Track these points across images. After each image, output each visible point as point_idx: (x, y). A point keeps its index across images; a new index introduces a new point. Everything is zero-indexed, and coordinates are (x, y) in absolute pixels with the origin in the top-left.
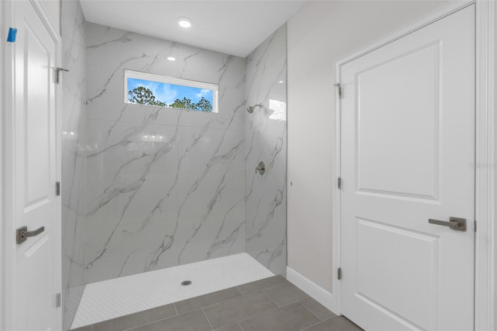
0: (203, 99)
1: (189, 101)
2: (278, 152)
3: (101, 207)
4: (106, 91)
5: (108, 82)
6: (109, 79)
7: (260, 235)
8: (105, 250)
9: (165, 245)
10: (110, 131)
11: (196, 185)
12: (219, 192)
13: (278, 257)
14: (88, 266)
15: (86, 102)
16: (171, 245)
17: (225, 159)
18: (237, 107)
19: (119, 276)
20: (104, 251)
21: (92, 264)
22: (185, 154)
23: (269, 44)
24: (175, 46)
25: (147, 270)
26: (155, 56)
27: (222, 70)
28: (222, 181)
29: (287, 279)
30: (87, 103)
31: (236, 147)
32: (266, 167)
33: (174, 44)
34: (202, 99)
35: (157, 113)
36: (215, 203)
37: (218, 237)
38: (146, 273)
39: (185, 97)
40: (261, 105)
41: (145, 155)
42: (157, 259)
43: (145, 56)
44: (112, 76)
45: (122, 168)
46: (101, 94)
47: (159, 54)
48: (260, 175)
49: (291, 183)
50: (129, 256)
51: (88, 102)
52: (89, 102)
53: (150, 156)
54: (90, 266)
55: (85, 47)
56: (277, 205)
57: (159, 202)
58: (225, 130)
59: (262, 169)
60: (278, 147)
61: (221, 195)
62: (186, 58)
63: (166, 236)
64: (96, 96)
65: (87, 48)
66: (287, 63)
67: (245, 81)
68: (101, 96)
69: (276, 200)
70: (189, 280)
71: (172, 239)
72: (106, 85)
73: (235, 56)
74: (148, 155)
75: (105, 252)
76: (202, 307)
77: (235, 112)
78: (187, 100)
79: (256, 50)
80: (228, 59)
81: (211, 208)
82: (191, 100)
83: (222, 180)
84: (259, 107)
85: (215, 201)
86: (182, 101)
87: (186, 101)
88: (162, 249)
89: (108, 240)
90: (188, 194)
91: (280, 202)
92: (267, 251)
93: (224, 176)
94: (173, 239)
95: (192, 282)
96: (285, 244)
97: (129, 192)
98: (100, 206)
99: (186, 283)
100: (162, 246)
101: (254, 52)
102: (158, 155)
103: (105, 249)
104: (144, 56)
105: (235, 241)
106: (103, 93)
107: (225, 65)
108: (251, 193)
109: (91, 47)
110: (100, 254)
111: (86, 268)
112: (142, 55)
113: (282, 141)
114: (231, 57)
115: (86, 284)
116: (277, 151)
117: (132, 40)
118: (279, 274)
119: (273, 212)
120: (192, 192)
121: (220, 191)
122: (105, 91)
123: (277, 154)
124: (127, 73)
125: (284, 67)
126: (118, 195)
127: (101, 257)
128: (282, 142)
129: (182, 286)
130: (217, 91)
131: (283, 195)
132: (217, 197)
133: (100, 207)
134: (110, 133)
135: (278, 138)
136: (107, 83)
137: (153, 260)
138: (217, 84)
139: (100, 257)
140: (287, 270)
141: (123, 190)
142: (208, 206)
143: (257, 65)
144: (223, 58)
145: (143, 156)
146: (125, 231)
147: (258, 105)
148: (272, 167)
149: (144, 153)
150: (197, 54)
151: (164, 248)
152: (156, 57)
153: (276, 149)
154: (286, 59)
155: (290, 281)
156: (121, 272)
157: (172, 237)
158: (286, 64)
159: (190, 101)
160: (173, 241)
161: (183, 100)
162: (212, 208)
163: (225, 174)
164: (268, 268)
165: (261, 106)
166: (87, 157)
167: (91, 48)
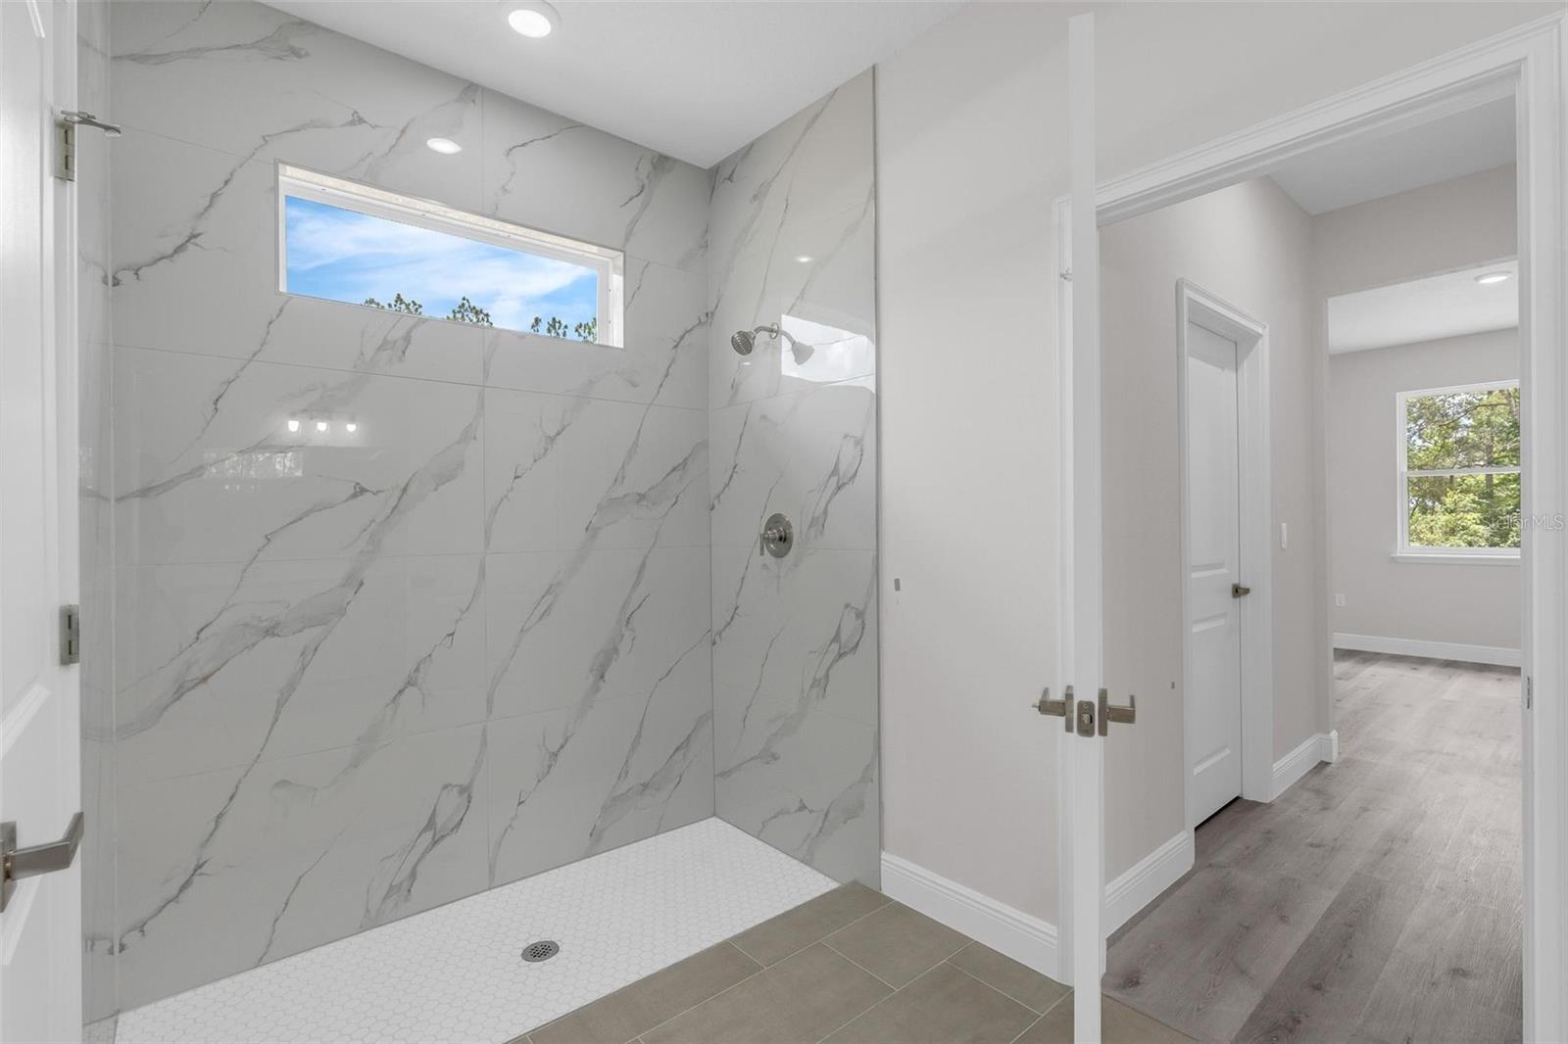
0: (467, 305)
1: (416, 310)
2: (844, 484)
3: (184, 698)
4: (199, 238)
5: (210, 206)
6: (214, 195)
7: (775, 757)
8: (200, 867)
9: (440, 821)
10: (220, 397)
11: (549, 598)
12: (629, 619)
13: (845, 822)
14: (124, 941)
15: (114, 278)
16: (462, 819)
17: (647, 506)
18: (682, 333)
19: (260, 963)
20: (196, 870)
21: (142, 931)
22: (512, 489)
23: (808, 128)
24: (474, 101)
25: (372, 920)
26: (401, 128)
27: (637, 202)
28: (637, 583)
29: (886, 892)
30: (116, 283)
31: (681, 467)
32: (795, 532)
33: (470, 90)
34: (463, 305)
35: (407, 339)
36: (615, 656)
37: (624, 774)
38: (369, 934)
39: (399, 295)
40: (775, 327)
41: (363, 491)
42: (413, 875)
43: (361, 121)
44: (226, 182)
45: (269, 540)
46: (179, 249)
47: (413, 120)
48: (773, 558)
49: (897, 582)
50: (300, 878)
51: (120, 276)
52: (127, 277)
53: (380, 494)
54: (133, 939)
55: (109, 55)
56: (841, 656)
57: (419, 665)
58: (646, 407)
59: (779, 538)
60: (842, 468)
61: (633, 630)
62: (514, 148)
63: (445, 787)
64: (158, 256)
65: (116, 58)
66: (876, 198)
67: (707, 246)
68: (181, 257)
69: (837, 638)
70: (546, 937)
71: (466, 795)
72: (202, 214)
73: (676, 161)
74: (375, 490)
75: (201, 874)
76: (638, 1033)
77: (676, 346)
78: (407, 306)
79: (752, 145)
80: (655, 167)
81: (602, 677)
82: (420, 306)
83: (638, 578)
84: (767, 334)
85: (616, 650)
86: (390, 305)
87: (403, 306)
88: (428, 836)
89: (213, 825)
90: (522, 631)
91: (854, 644)
92: (802, 808)
93: (643, 565)
94: (470, 797)
95: (559, 944)
96: (876, 780)
97: (300, 631)
98: (175, 693)
99: (540, 952)
100: (431, 823)
101: (747, 152)
102: (412, 490)
103: (201, 862)
104: (358, 120)
105: (680, 781)
106: (190, 246)
107: (643, 187)
108: (733, 616)
109: (133, 58)
110: (180, 885)
111: (116, 949)
112: (351, 118)
113: (859, 448)
114: (662, 162)
115: (118, 1012)
116: (840, 480)
117: (307, 54)
118: (852, 880)
119: (827, 676)
120: (536, 623)
121: (633, 613)
122: (197, 240)
123: (839, 488)
124: (285, 179)
125: (865, 211)
126: (254, 645)
127: (181, 895)
128: (862, 450)
129: (529, 966)
130: (615, 272)
131: (866, 622)
132: (623, 636)
133: (178, 698)
134: (219, 406)
135: (846, 436)
136: (206, 209)
137: (394, 883)
138: (618, 247)
139: (177, 897)
140: (882, 862)
141: (274, 627)
142: (591, 670)
143: (755, 197)
144: (638, 163)
145: (354, 496)
146: (283, 783)
147: (765, 329)
148: (822, 533)
149: (358, 484)
150: (549, 137)
151: (435, 831)
152: (403, 131)
153: (835, 471)
154: (875, 185)
155: (896, 899)
156: (269, 945)
157: (465, 790)
158: (873, 201)
159: (419, 310)
160: (469, 802)
161: (393, 303)
162: (606, 678)
163: (646, 557)
164: (808, 861)
165: (772, 331)
166: (119, 500)
167: (134, 60)
